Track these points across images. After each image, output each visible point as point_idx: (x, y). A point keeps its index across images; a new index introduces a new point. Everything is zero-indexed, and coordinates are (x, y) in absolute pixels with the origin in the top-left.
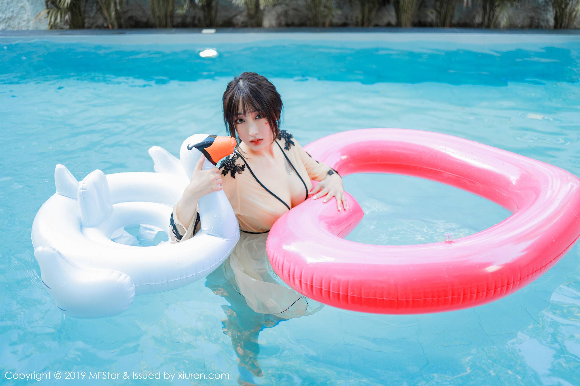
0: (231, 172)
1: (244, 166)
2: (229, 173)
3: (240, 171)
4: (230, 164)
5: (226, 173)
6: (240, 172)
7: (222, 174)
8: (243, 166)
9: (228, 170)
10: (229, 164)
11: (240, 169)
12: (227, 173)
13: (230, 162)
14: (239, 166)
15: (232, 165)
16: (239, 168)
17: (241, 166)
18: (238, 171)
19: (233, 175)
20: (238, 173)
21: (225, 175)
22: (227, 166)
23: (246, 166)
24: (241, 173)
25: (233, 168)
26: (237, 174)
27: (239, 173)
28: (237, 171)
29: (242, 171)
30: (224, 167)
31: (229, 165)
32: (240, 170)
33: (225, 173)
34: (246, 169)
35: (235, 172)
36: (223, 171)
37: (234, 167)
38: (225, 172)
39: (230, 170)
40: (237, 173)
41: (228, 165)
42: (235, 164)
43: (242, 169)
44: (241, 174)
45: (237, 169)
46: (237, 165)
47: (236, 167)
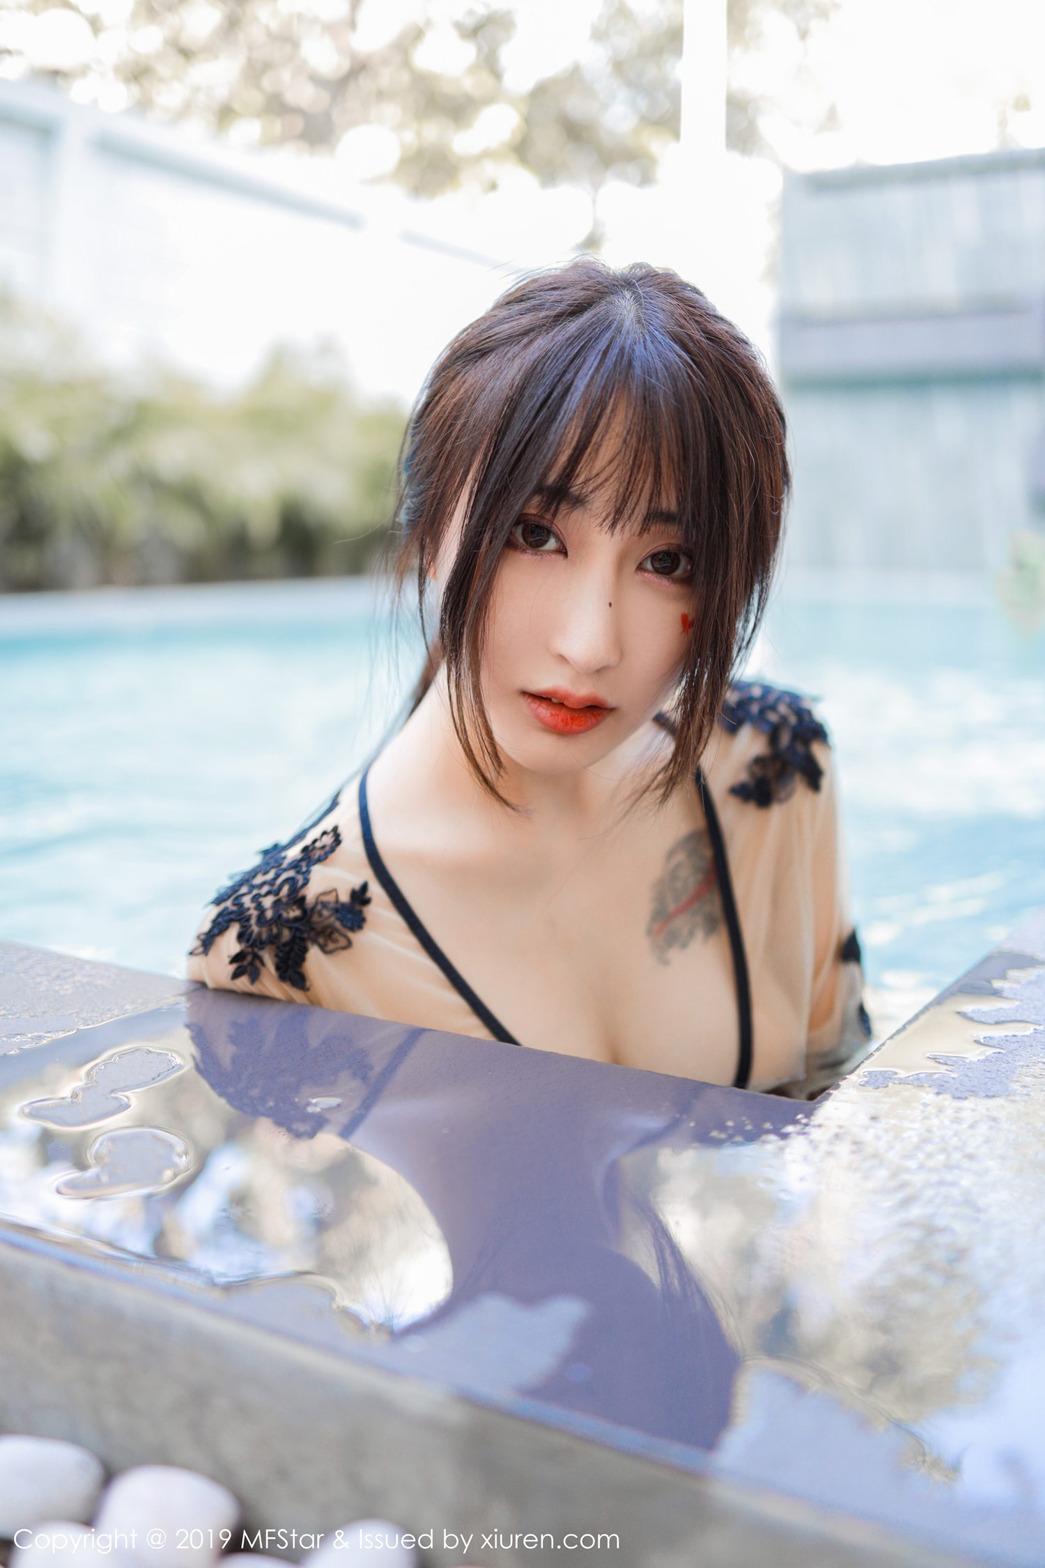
0: (277, 956)
1: (360, 897)
2: (270, 959)
3: (336, 936)
4: (276, 904)
5: (252, 961)
6: (335, 941)
7: (232, 974)
8: (355, 894)
9: (264, 942)
10: (268, 902)
11: (335, 920)
12: (261, 960)
13: (277, 893)
14: (331, 898)
16: (326, 913)
17: (345, 898)
18: (321, 935)
19: (292, 971)
20: (326, 948)
21: (248, 978)
22: (253, 921)
23: (376, 891)
24: (343, 942)
25: (290, 929)
26: (315, 960)
27: (331, 946)
28: (315, 941)
29: (351, 935)
30: (234, 930)
31: (269, 914)
32: (338, 925)
33: (247, 965)
34: (380, 908)
35: (305, 950)
36: (238, 957)
37: (297, 919)
38: (246, 958)
39: (277, 940)
40: (314, 954)
41: (259, 907)
42: (303, 898)
43: (352, 915)
44: (344, 948)
45: (316, 929)
46: (316, 897)
47: (313, 909)
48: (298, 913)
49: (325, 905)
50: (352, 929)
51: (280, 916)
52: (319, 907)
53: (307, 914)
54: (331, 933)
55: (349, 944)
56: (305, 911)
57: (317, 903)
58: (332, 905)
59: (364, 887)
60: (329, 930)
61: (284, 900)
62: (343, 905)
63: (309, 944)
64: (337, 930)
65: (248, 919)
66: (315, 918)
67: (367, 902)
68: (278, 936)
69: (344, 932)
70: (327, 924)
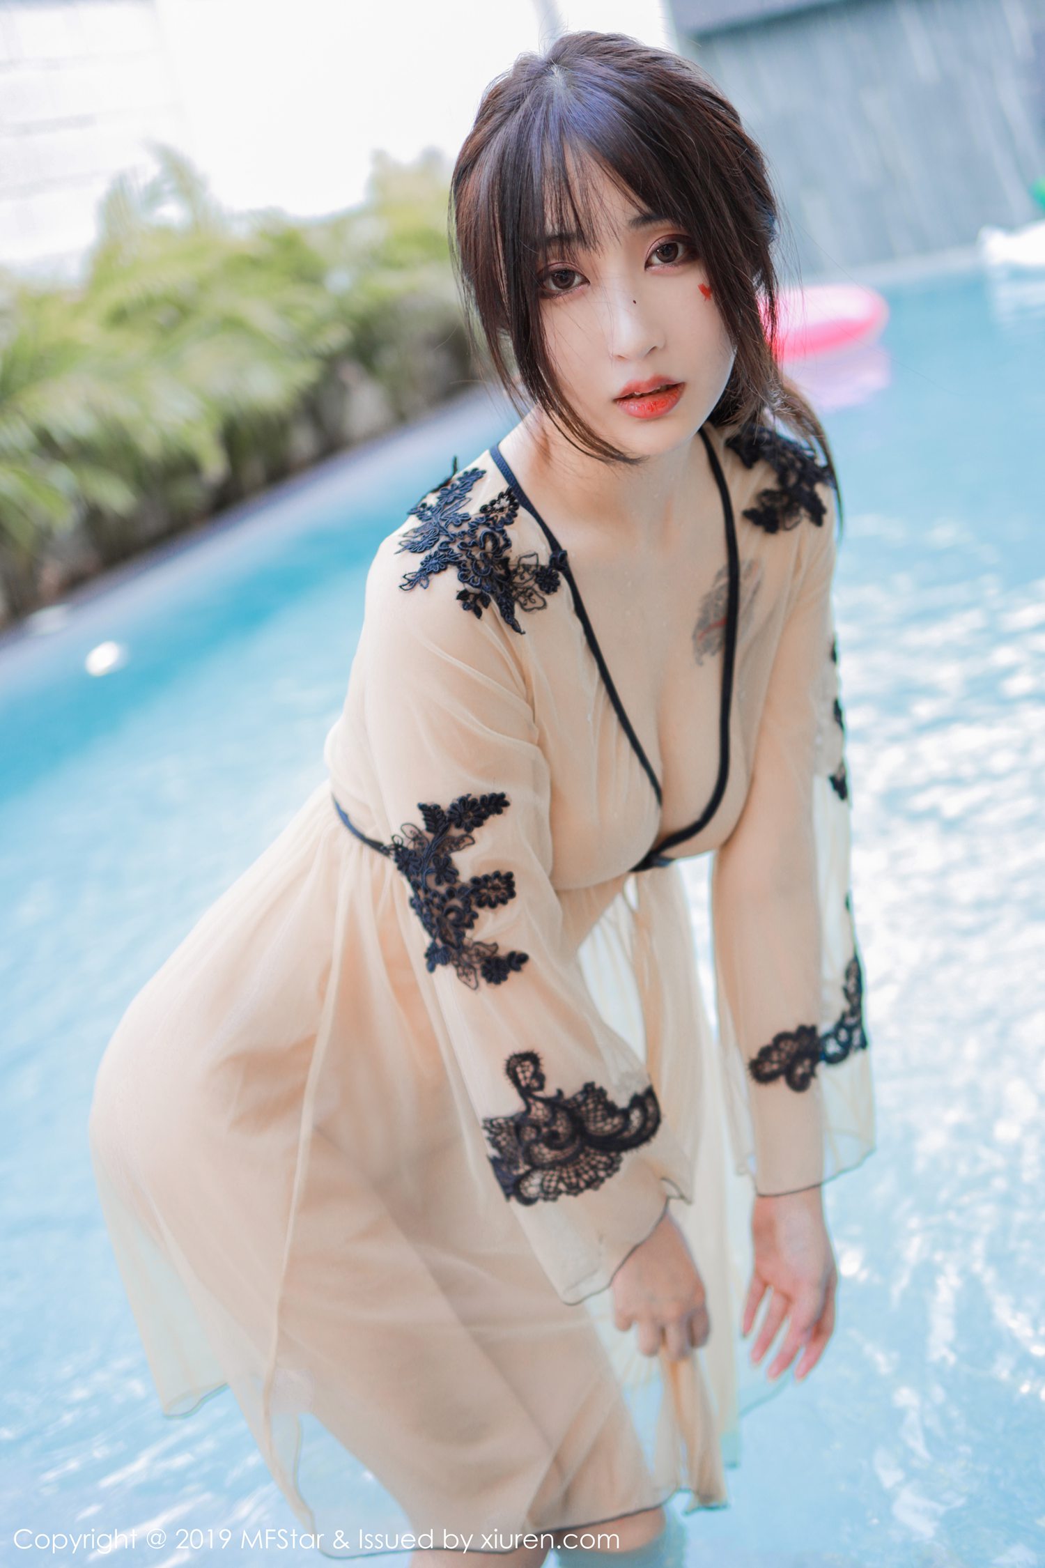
3: (534, 597)
4: (484, 558)
6: (534, 602)
10: (479, 553)
11: (531, 583)
13: (482, 545)
14: (532, 562)
15: (493, 562)
16: (527, 576)
17: (544, 562)
18: (523, 592)
20: (525, 603)
22: (469, 564)
24: (539, 603)
27: (529, 605)
29: (547, 597)
32: (536, 587)
35: (513, 605)
40: (519, 609)
42: (507, 558)
43: (546, 583)
44: (539, 608)
46: (517, 560)
47: (515, 572)
48: (502, 572)
49: (527, 568)
50: (548, 592)
51: (489, 570)
52: (521, 570)
53: (509, 575)
54: (531, 594)
55: (545, 605)
56: (508, 571)
57: (519, 566)
58: (533, 568)
60: (529, 591)
61: (490, 555)
62: (543, 569)
63: (517, 599)
64: (536, 592)
66: (517, 579)
67: (562, 568)
69: (541, 594)
70: (526, 585)
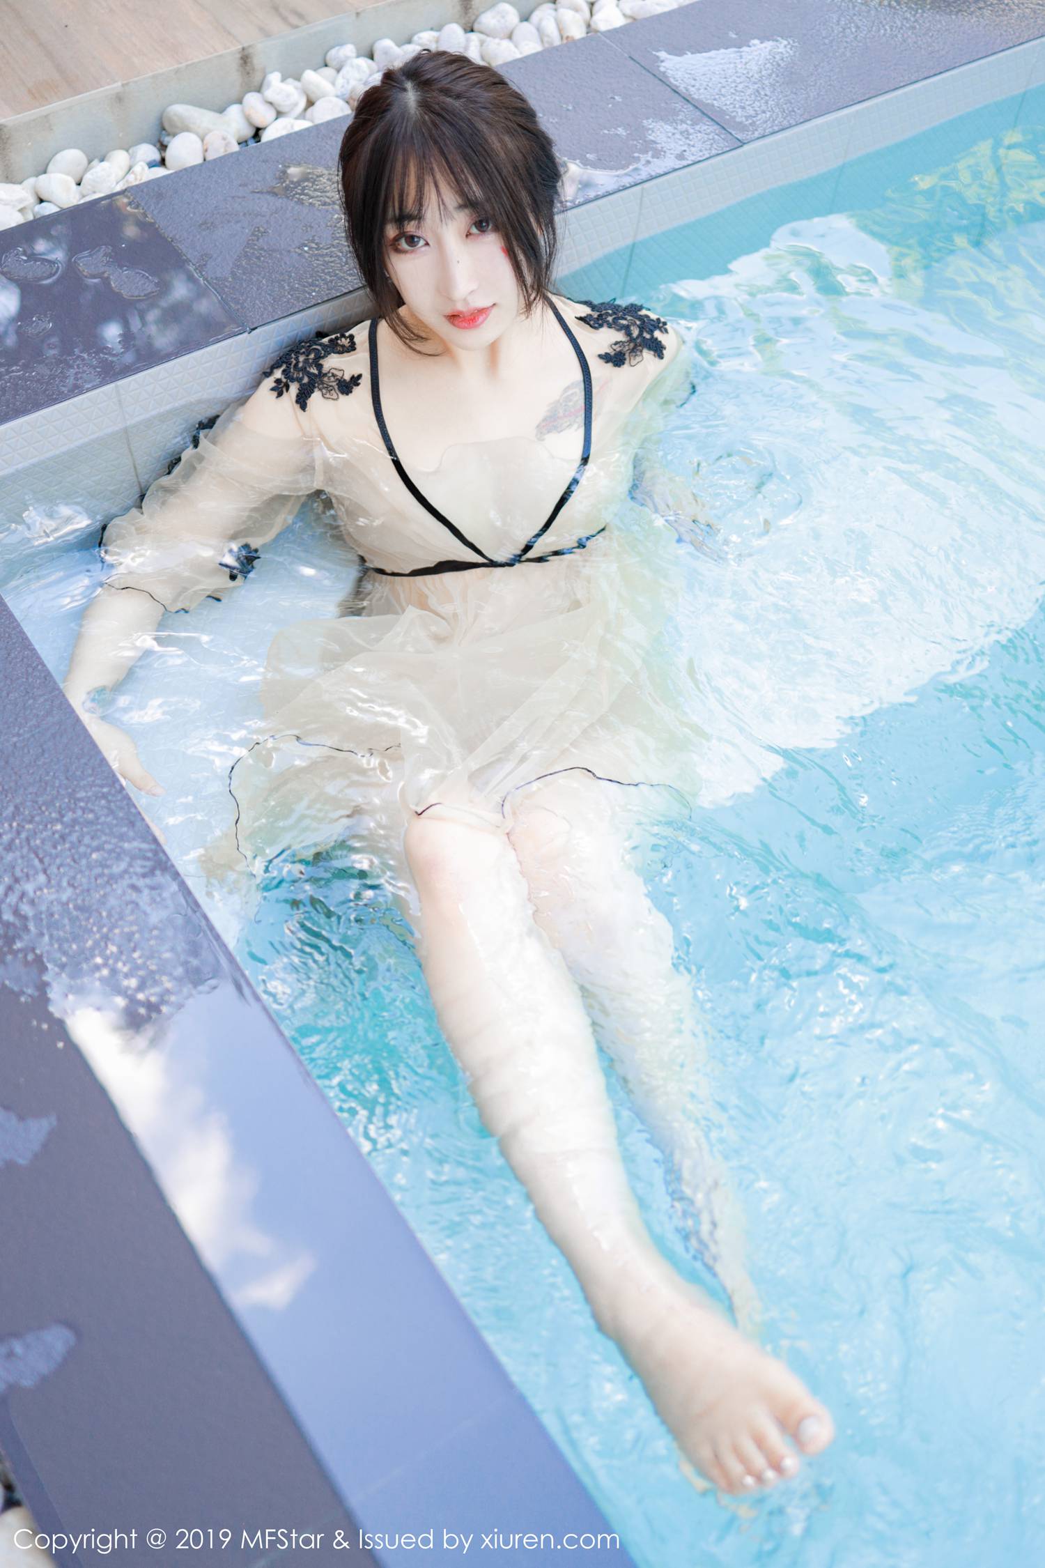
0: (299, 390)
1: (355, 380)
2: (294, 389)
3: (333, 392)
4: (306, 361)
5: (284, 390)
7: (273, 389)
8: (353, 377)
9: (292, 380)
10: (301, 358)
11: (334, 384)
12: (288, 388)
13: (309, 355)
14: (339, 374)
15: (310, 366)
16: (332, 378)
17: (347, 377)
18: (324, 388)
19: (302, 401)
20: (323, 395)
21: (280, 394)
22: (293, 366)
23: (366, 382)
25: (312, 378)
26: (316, 399)
27: (328, 396)
28: (320, 390)
29: (340, 395)
30: (282, 368)
31: (300, 365)
32: (336, 387)
33: (282, 388)
34: (362, 392)
35: (313, 392)
36: (278, 381)
37: (314, 374)
38: (282, 384)
39: (299, 380)
40: (316, 396)
41: (298, 361)
42: (322, 366)
43: (346, 386)
44: (334, 401)
45: (323, 384)
46: (329, 368)
47: (325, 375)
48: (316, 372)
49: (334, 375)
50: (343, 393)
51: (305, 368)
52: (330, 375)
53: (321, 375)
54: (330, 390)
55: (338, 400)
56: (320, 372)
57: (329, 372)
58: (336, 375)
59: (360, 376)
60: (330, 388)
61: (311, 361)
62: (345, 380)
63: (316, 390)
64: (334, 389)
65: (290, 364)
66: (325, 378)
67: (358, 385)
68: (302, 379)
69: (337, 391)
70: (331, 384)
